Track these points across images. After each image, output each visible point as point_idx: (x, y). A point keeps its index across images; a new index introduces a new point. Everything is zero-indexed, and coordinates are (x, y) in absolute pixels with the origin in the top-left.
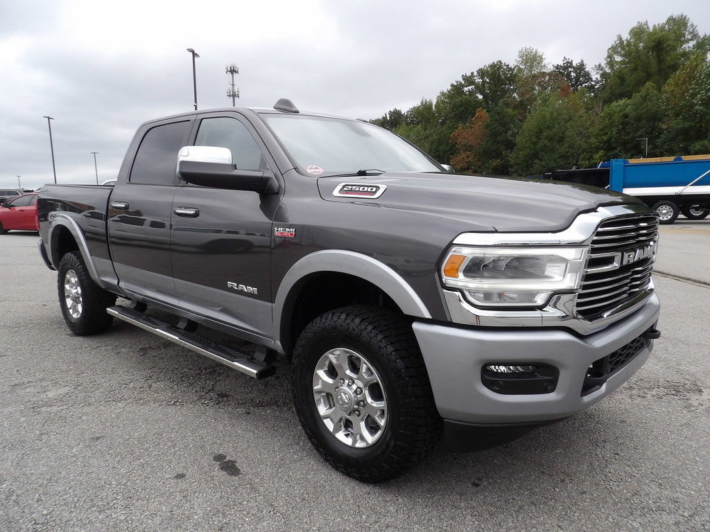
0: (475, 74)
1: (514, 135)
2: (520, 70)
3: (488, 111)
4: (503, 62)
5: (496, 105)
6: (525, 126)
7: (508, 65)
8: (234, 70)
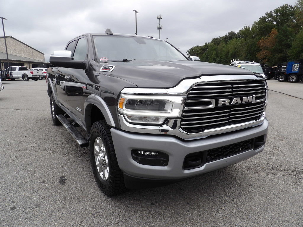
0: (273, 11)
1: (291, 41)
2: (298, 8)
3: (278, 30)
4: (289, 5)
5: (283, 26)
6: (298, 36)
7: (291, 6)
8: (160, 18)
